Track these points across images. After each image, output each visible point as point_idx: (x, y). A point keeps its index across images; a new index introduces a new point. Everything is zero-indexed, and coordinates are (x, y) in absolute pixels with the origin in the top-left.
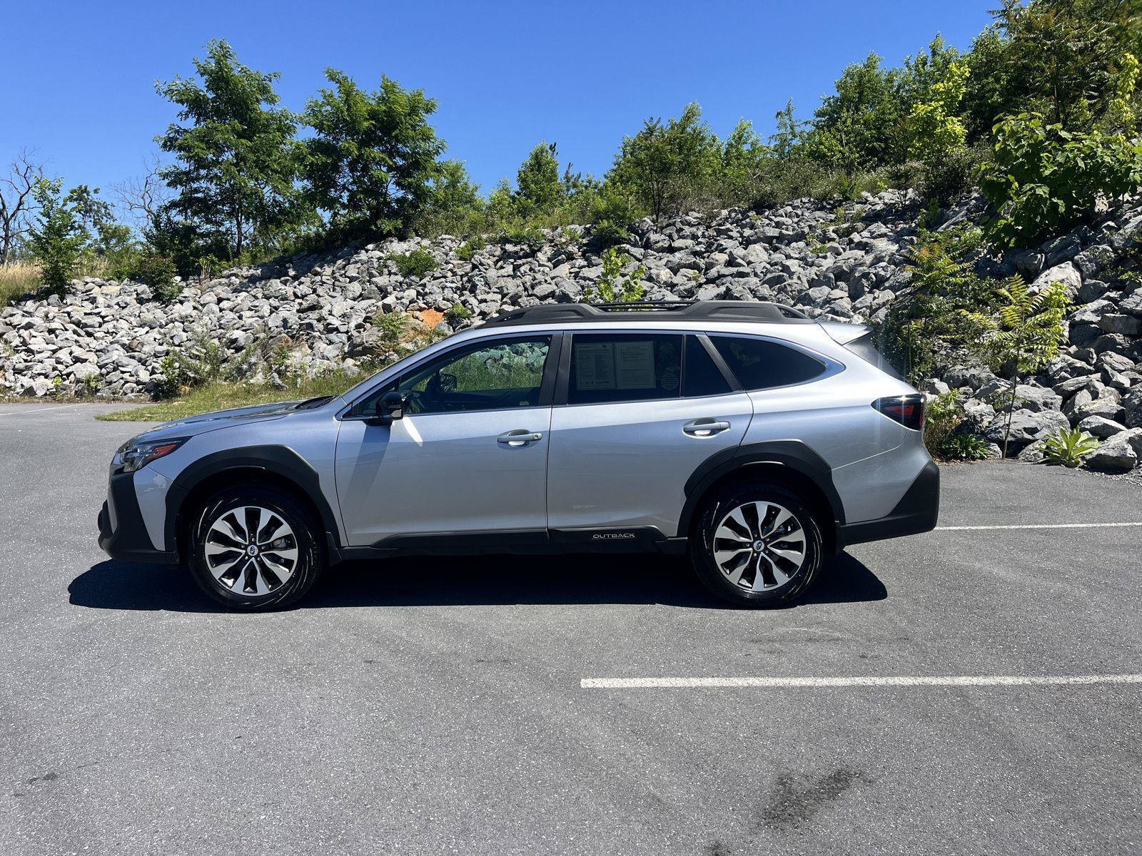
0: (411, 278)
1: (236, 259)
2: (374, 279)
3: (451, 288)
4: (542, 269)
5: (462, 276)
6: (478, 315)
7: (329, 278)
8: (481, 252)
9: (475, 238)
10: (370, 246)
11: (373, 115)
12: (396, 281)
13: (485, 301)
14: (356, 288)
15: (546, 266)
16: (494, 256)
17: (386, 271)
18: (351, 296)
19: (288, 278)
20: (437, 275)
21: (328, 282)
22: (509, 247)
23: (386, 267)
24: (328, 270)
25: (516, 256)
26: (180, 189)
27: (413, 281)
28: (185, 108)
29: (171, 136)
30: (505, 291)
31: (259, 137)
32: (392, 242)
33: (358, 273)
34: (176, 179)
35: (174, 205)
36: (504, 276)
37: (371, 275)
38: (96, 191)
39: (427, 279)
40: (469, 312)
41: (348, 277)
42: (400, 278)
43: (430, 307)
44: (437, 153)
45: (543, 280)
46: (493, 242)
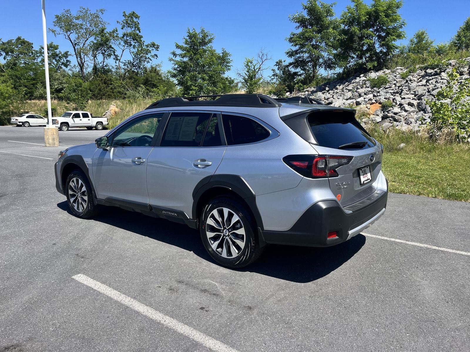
0: (374, 89)
1: (310, 84)
2: (358, 90)
3: (391, 93)
4: (442, 81)
5: (399, 87)
6: (398, 106)
7: (341, 90)
8: (413, 74)
9: (412, 68)
10: (362, 75)
11: (369, 14)
12: (368, 91)
13: (404, 98)
14: (349, 94)
15: (445, 79)
16: (420, 76)
17: (365, 86)
18: (346, 98)
19: (325, 91)
20: (387, 86)
21: (339, 92)
22: (429, 71)
23: (365, 84)
24: (341, 87)
25: (430, 75)
26: (293, 58)
27: (375, 90)
28: (298, 24)
29: (292, 37)
30: (417, 93)
31: (324, 32)
32: (372, 72)
33: (353, 88)
34: (291, 54)
35: (290, 64)
36: (420, 86)
37: (357, 89)
38: (284, 61)
39: (382, 89)
40: (394, 104)
41: (348, 90)
42: (369, 89)
43: (377, 102)
44: (401, 27)
45: (440, 87)
46: (421, 69)
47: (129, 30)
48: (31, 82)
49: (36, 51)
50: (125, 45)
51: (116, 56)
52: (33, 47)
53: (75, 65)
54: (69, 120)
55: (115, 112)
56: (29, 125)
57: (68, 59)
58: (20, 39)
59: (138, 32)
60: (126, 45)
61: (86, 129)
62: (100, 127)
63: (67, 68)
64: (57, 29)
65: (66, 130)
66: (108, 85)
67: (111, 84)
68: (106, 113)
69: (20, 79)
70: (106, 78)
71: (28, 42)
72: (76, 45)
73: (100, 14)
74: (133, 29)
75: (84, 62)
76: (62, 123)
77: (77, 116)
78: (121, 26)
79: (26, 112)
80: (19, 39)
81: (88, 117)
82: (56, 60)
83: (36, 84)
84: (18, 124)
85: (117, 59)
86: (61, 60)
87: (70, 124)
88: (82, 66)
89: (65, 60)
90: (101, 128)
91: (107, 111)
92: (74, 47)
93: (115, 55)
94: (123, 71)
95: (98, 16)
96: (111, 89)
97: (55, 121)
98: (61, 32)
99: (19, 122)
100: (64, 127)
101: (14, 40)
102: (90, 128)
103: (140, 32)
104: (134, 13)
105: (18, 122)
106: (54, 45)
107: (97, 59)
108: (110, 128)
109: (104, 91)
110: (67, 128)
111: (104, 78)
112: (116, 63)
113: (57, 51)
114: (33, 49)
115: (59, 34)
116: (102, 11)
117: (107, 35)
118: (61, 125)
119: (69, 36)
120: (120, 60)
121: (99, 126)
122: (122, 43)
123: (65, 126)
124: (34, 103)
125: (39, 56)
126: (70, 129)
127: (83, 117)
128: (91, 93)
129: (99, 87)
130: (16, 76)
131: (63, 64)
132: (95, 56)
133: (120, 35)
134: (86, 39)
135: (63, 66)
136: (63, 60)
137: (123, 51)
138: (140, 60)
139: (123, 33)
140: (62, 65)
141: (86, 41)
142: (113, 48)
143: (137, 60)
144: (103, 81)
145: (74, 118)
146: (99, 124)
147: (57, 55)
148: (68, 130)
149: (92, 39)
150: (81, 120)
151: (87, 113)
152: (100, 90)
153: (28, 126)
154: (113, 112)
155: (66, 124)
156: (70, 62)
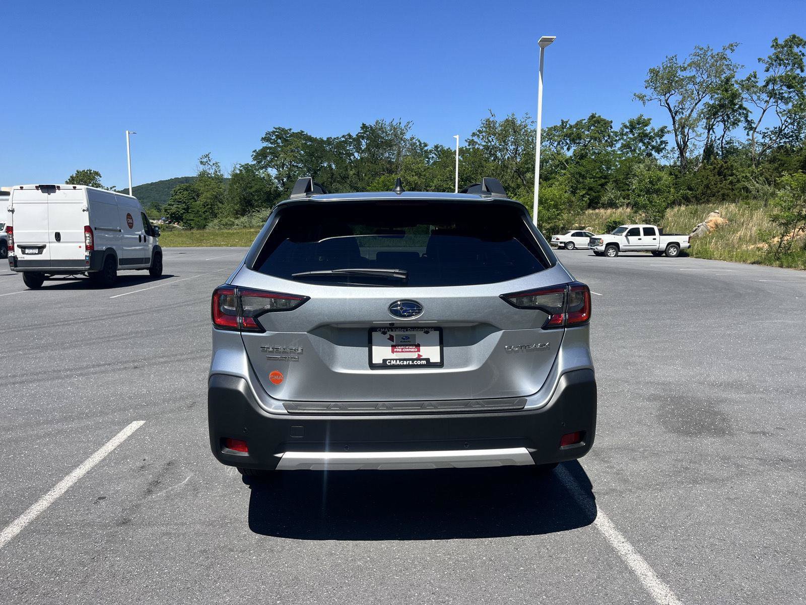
47: (781, 71)
48: (600, 182)
49: (616, 133)
50: (770, 99)
51: (749, 122)
52: (611, 128)
53: (674, 148)
54: (620, 239)
55: (717, 225)
56: (574, 247)
57: (664, 139)
58: (595, 117)
59: (798, 71)
60: (772, 100)
61: (652, 255)
62: (673, 252)
63: (659, 153)
64: (649, 92)
65: (613, 255)
66: (725, 176)
67: (732, 175)
68: (699, 226)
69: (584, 177)
70: (722, 166)
71: (604, 120)
72: (678, 114)
73: (728, 52)
74: (789, 68)
75: (687, 141)
76: (608, 245)
77: (634, 232)
78: (765, 66)
79: (582, 227)
80: (593, 116)
81: (654, 234)
82: (644, 143)
83: (606, 183)
84: (559, 245)
85: (751, 128)
86: (653, 141)
87: (621, 246)
88: (683, 149)
89: (659, 141)
90: (675, 254)
91: (701, 224)
92: (673, 118)
93: (747, 121)
94: (759, 149)
95: (724, 58)
96: (731, 183)
97: (598, 241)
98: (655, 96)
99: (561, 243)
100: (611, 251)
101: (584, 120)
102: (657, 253)
103: (802, 71)
104: (794, 37)
105: (559, 243)
106: (644, 119)
107: (713, 132)
108: (694, 253)
109: (716, 187)
110: (615, 253)
111: (719, 166)
112: (748, 135)
113: (648, 129)
114: (612, 130)
115: (651, 100)
116: (732, 47)
117: (736, 86)
118: (606, 247)
119: (666, 101)
120: (756, 128)
121: (672, 249)
122: (764, 96)
123: (613, 248)
124: (597, 214)
125: (619, 140)
126: (620, 254)
127: (645, 234)
128: (691, 192)
129: (705, 182)
130: (580, 174)
131: (653, 147)
132: (710, 128)
133: (761, 84)
134: (697, 101)
135: (653, 152)
136: (655, 142)
137: (764, 111)
138: (798, 124)
139: (766, 78)
140: (652, 150)
141: (696, 104)
142: (745, 109)
143: (792, 124)
144: (716, 170)
145: (629, 236)
146: (672, 247)
147: (646, 135)
148: (616, 256)
149: (707, 99)
150: (640, 239)
151: (653, 228)
152: (707, 187)
153: (573, 249)
154: (711, 224)
155: (615, 246)
156: (667, 143)
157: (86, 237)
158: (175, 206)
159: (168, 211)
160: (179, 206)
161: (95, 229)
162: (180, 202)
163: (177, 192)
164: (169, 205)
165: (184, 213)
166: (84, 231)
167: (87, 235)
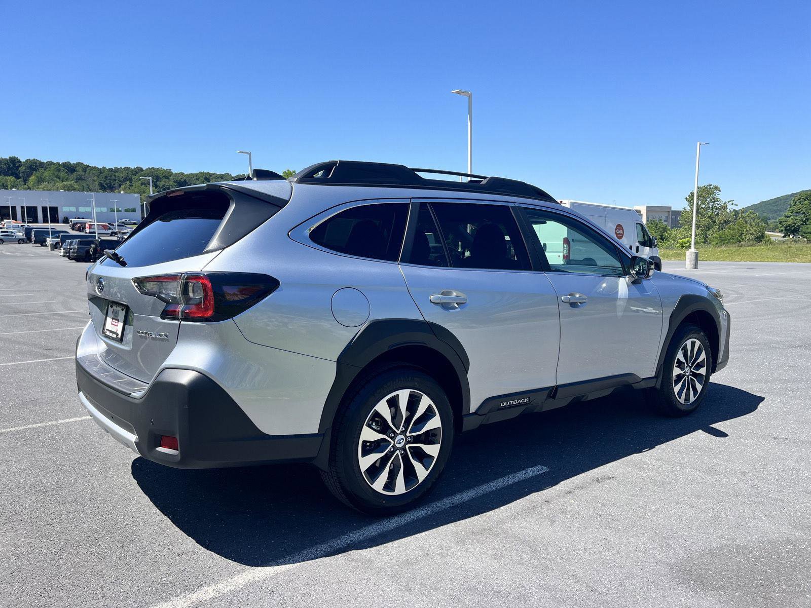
157: (564, 247)
158: (792, 217)
159: (783, 223)
160: (797, 218)
161: (573, 240)
162: (799, 213)
163: (796, 202)
164: (786, 217)
165: (802, 224)
166: (563, 242)
167: (565, 246)
